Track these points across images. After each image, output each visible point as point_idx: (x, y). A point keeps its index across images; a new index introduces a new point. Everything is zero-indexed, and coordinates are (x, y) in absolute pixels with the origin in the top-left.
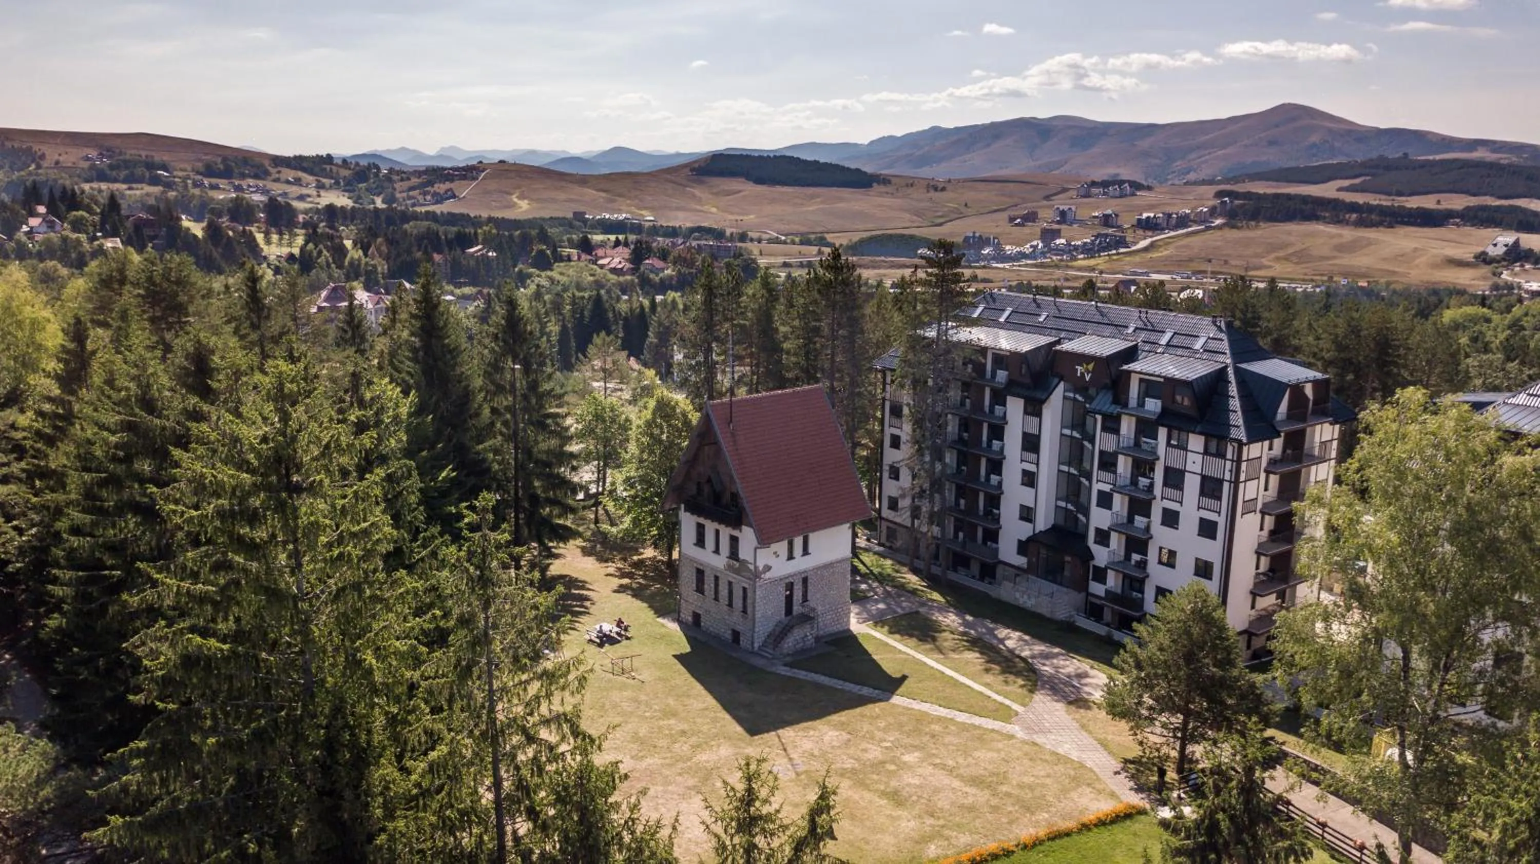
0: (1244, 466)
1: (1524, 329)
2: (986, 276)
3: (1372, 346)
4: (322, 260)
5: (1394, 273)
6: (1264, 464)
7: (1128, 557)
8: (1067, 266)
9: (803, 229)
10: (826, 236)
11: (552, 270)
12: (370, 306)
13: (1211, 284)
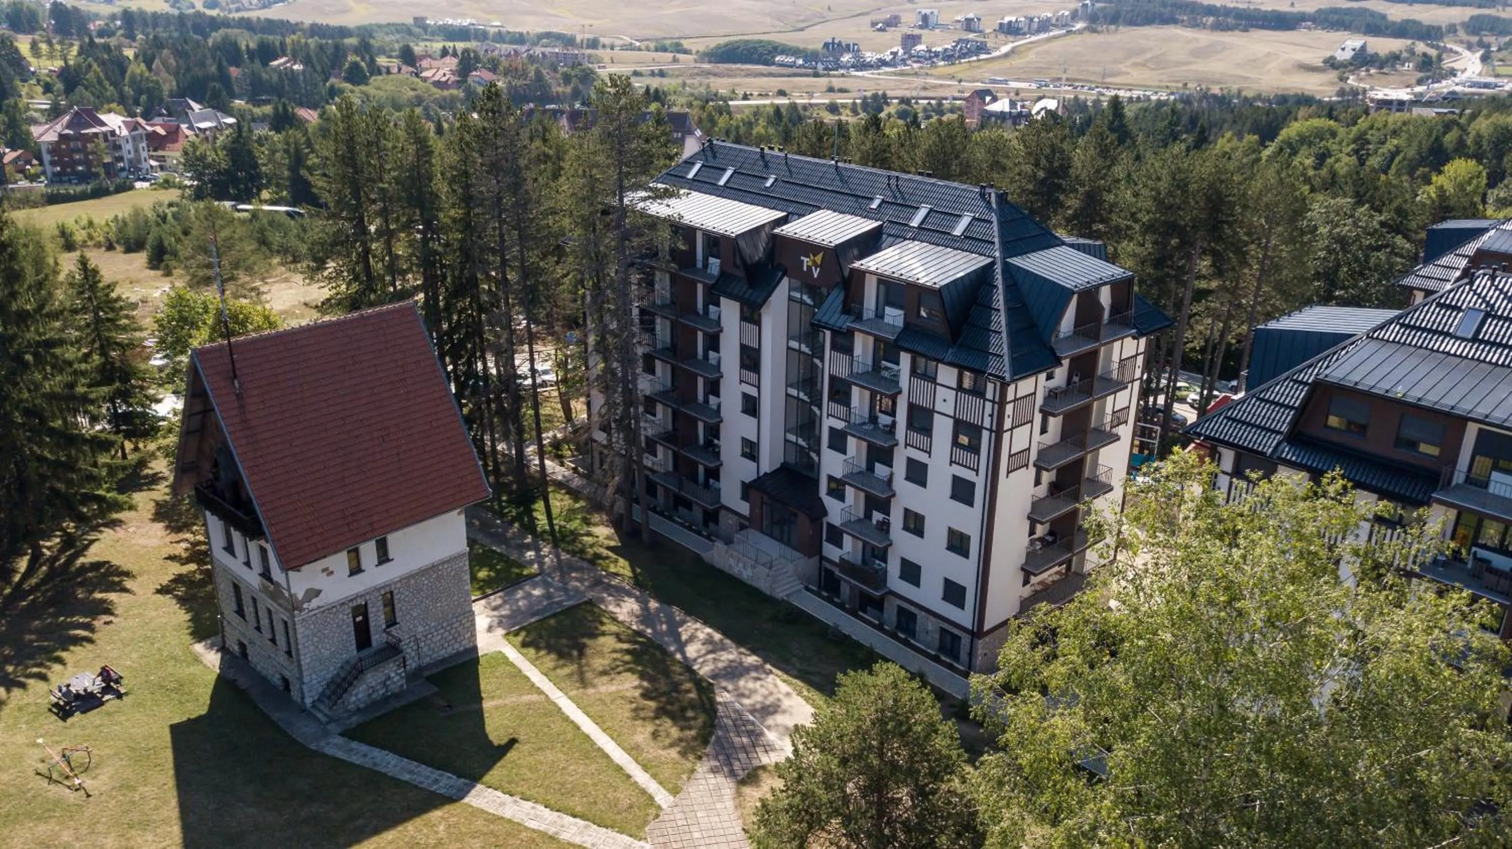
0: (1009, 409)
1: (1369, 143)
2: (843, 86)
3: (1202, 204)
4: (90, 76)
5: (1246, 79)
6: (1039, 400)
7: (868, 516)
8: (927, 74)
9: (660, 34)
10: (683, 42)
11: (367, 84)
12: (125, 132)
13: (1067, 92)
